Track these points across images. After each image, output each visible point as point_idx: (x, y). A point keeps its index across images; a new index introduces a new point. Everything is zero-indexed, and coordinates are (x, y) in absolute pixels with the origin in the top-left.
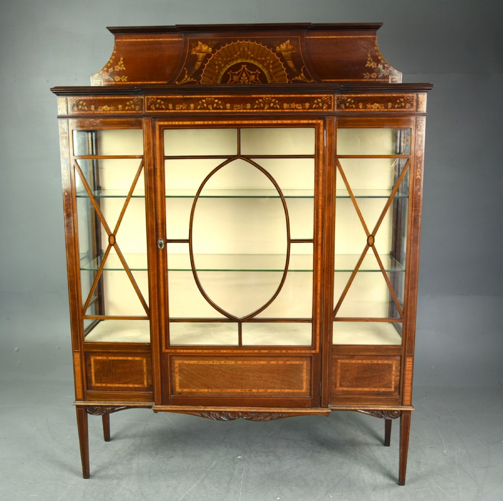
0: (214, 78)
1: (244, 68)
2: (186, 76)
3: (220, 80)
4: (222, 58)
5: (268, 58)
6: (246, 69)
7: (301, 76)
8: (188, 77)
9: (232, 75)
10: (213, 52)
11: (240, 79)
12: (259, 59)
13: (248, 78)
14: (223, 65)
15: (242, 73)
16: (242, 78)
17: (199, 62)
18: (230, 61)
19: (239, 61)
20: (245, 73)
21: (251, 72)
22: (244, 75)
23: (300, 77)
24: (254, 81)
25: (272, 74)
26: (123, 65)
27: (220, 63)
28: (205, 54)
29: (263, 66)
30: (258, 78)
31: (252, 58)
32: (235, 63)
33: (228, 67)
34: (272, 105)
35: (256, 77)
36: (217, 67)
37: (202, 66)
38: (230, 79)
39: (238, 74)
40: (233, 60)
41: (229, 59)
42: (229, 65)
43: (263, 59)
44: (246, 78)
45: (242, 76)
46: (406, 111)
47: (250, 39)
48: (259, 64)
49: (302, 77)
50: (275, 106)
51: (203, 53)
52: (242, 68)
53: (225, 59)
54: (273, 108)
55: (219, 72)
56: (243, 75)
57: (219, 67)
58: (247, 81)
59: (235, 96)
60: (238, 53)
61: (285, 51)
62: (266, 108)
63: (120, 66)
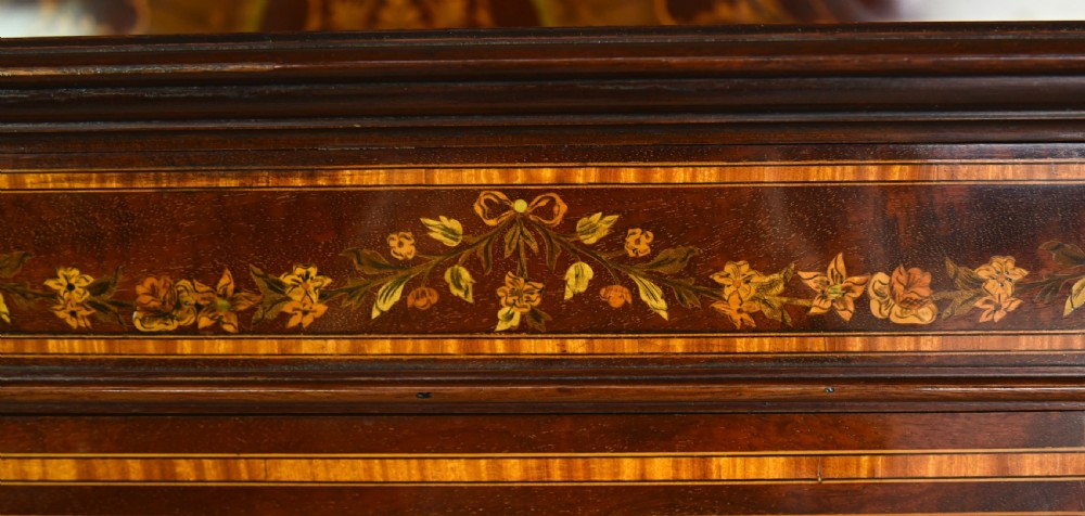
34: (579, 277)
50: (616, 296)
54: (588, 315)
59: (144, 184)
62: (509, 315)
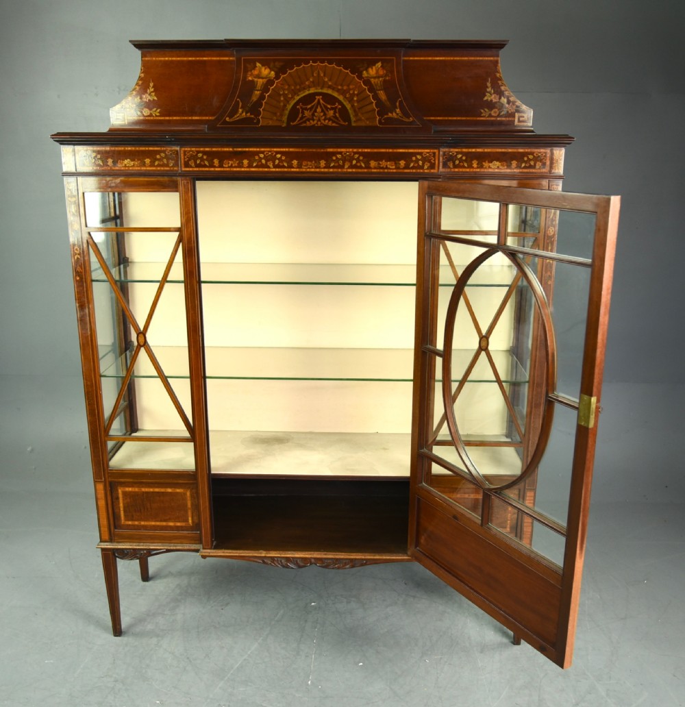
1: (319, 100)
2: (240, 110)
5: (351, 87)
6: (321, 101)
7: (396, 112)
8: (242, 112)
9: (303, 109)
10: (277, 77)
12: (340, 87)
13: (325, 114)
14: (290, 96)
15: (317, 108)
16: (316, 114)
17: (257, 90)
18: (300, 91)
19: (312, 91)
20: (321, 107)
21: (329, 106)
23: (394, 114)
24: (332, 118)
25: (357, 109)
26: (153, 94)
27: (286, 92)
28: (265, 80)
31: (329, 87)
32: (307, 92)
33: (297, 98)
35: (335, 113)
36: (282, 99)
37: (262, 97)
38: (300, 116)
39: (311, 109)
42: (298, 95)
44: (322, 114)
45: (315, 111)
46: (535, 173)
47: (327, 60)
49: (397, 114)
51: (263, 78)
52: (316, 101)
53: (293, 88)
57: (285, 99)
61: (375, 78)
63: (150, 94)
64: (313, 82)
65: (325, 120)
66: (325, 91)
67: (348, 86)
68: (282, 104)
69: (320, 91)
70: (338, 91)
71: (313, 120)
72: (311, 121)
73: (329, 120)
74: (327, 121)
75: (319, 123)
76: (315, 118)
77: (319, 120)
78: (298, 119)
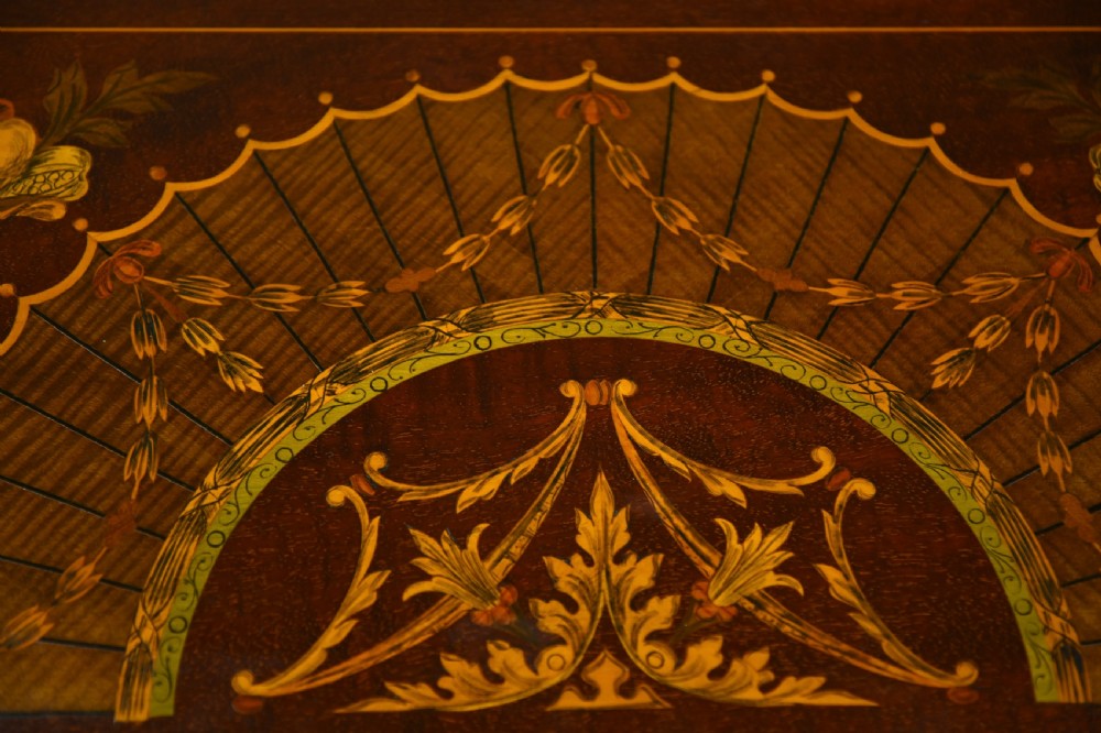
0: (85, 573)
3: (184, 606)
4: (246, 278)
5: (977, 287)
11: (530, 581)
12: (841, 293)
22: (603, 521)
29: (917, 390)
30: (837, 580)
32: (455, 346)
36: (149, 411)
38: (364, 591)
39: (501, 513)
40: (425, 306)
41: (353, 292)
43: (906, 296)
44: (642, 572)
48: (843, 368)
53: (289, 298)
55: (179, 482)
56: (588, 532)
58: (662, 610)
60: (511, 223)
64: (528, 242)
65: (677, 638)
66: (671, 326)
67: (942, 276)
68: (141, 467)
69: (614, 326)
70: (826, 325)
71: (533, 644)
72: (506, 657)
73: (740, 633)
74: (707, 653)
75: (606, 674)
76: (550, 615)
77: (607, 638)
78: (333, 636)
